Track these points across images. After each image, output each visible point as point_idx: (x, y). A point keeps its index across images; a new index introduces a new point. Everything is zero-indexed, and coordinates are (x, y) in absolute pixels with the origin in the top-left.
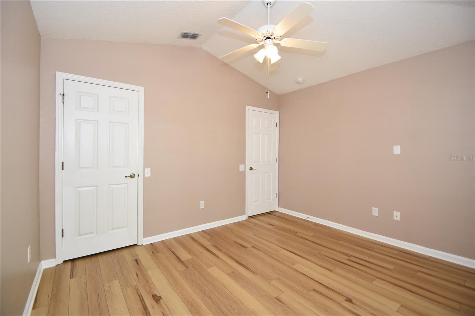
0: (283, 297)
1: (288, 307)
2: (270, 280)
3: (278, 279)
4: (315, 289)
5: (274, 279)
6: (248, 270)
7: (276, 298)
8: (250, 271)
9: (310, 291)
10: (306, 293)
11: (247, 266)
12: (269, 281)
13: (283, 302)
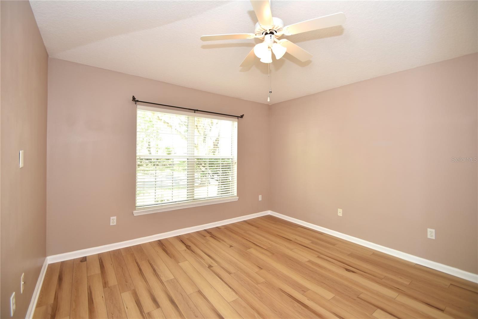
0: (257, 269)
1: (255, 264)
2: (265, 283)
3: (258, 283)
4: (229, 275)
5: (261, 283)
6: (288, 294)
7: (262, 269)
8: (286, 293)
9: (234, 273)
10: (239, 272)
11: (291, 299)
12: (267, 282)
13: (257, 267)
